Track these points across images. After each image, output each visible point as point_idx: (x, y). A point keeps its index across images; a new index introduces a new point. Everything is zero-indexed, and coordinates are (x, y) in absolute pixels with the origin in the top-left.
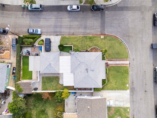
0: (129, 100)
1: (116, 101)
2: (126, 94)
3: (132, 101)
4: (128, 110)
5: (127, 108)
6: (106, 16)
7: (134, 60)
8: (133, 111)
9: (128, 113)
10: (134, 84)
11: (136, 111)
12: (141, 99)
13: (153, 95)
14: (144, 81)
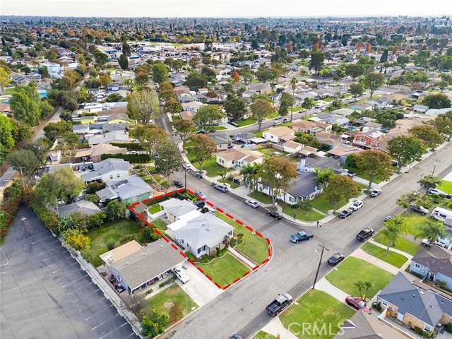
0: (208, 300)
1: (193, 286)
2: (214, 292)
3: (211, 306)
4: (193, 308)
5: (195, 305)
6: (278, 224)
7: (266, 271)
8: (198, 316)
9: (189, 310)
10: (238, 291)
11: (202, 318)
12: (225, 312)
13: (246, 323)
14: (254, 299)
